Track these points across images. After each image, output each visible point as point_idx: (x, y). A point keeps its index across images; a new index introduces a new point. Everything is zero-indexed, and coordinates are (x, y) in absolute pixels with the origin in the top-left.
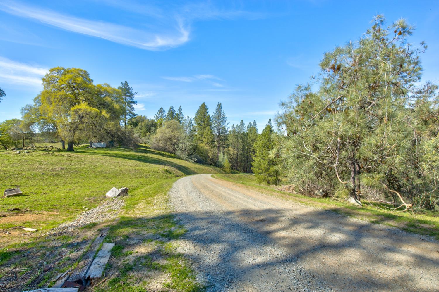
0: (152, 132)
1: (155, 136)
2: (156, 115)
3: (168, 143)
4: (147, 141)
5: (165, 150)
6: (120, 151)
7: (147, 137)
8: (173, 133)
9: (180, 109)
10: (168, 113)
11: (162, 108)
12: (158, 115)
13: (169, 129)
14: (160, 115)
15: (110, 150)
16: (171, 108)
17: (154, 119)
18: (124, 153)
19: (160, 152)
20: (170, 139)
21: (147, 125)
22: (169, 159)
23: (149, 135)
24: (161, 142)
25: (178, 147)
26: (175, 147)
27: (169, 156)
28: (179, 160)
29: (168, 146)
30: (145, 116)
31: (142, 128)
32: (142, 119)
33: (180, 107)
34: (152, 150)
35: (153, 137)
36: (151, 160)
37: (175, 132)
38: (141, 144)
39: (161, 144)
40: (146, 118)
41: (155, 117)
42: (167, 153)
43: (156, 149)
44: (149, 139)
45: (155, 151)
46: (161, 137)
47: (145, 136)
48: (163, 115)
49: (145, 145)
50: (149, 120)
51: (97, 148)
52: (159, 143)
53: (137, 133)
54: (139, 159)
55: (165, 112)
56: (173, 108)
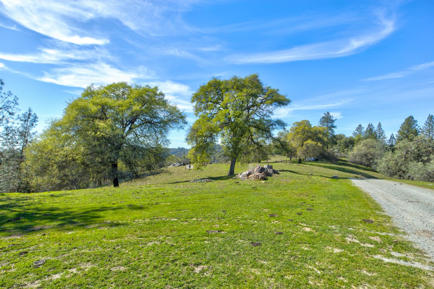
0: (349, 149)
1: (352, 153)
2: (354, 132)
3: (364, 159)
4: (345, 155)
5: (361, 164)
6: (325, 163)
7: (346, 152)
8: (369, 150)
9: (380, 125)
10: (367, 130)
11: (360, 125)
12: (356, 132)
13: (365, 147)
14: (358, 131)
15: (318, 162)
16: (369, 125)
17: (352, 135)
18: (328, 165)
19: (357, 165)
20: (366, 155)
21: (345, 142)
22: (364, 171)
23: (347, 151)
24: (357, 157)
25: (373, 162)
26: (371, 162)
27: (365, 169)
28: (374, 173)
29: (364, 160)
30: (343, 135)
31: (341, 145)
32: (341, 137)
33: (380, 123)
34: (349, 163)
35: (350, 153)
36: (348, 171)
37: (371, 149)
38: (340, 158)
39: (358, 159)
40: (345, 136)
41: (353, 133)
42: (363, 167)
43: (353, 163)
44: (347, 154)
45: (352, 164)
46: (357, 153)
47: (343, 151)
48: (361, 131)
49: (343, 159)
50: (347, 138)
51: (310, 161)
52: (356, 159)
53: (336, 149)
54: (339, 169)
55: (364, 128)
56: (372, 125)
